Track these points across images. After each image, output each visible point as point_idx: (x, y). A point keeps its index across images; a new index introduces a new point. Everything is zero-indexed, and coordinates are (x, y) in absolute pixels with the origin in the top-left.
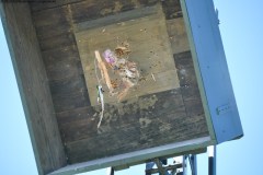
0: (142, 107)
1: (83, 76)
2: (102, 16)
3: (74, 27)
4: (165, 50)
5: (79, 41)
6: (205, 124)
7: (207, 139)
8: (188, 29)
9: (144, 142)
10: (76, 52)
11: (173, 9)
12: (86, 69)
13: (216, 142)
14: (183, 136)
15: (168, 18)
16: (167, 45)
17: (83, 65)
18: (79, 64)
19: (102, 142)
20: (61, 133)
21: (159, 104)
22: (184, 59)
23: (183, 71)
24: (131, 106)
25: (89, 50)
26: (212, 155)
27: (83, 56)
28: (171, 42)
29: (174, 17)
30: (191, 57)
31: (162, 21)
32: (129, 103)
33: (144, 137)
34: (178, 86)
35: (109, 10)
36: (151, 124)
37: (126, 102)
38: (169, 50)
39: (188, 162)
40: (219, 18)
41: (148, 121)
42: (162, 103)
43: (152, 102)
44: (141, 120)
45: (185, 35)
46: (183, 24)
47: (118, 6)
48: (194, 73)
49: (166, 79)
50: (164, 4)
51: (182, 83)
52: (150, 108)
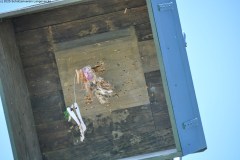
0: (114, 120)
1: (61, 92)
2: (80, 37)
3: (54, 47)
4: (136, 69)
5: (58, 60)
6: (172, 138)
7: (174, 151)
9: (116, 153)
10: (56, 70)
11: (144, 32)
12: (65, 85)
13: (181, 154)
14: (152, 148)
15: (140, 40)
16: (139, 64)
17: (62, 81)
18: (58, 80)
19: (78, 152)
20: (40, 143)
21: (130, 119)
22: (153, 77)
23: (153, 89)
24: (104, 120)
25: (67, 68)
27: (62, 73)
28: (143, 62)
29: (146, 39)
30: (160, 75)
31: (135, 43)
32: (103, 117)
33: (116, 148)
34: (148, 102)
35: (87, 32)
36: (123, 136)
37: (99, 116)
38: (141, 70)
41: (120, 134)
42: (133, 117)
43: (124, 116)
44: (114, 132)
45: (155, 56)
46: (153, 45)
47: (95, 28)
48: (162, 90)
49: (138, 96)
50: (137, 27)
51: (152, 100)
52: (122, 122)
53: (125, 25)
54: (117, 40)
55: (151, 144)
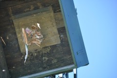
0: (44, 52)
1: (17, 39)
2: (25, 12)
3: (13, 17)
4: (54, 26)
5: (15, 23)
6: (72, 59)
7: (73, 66)
8: (63, 17)
9: (45, 68)
10: (14, 28)
11: (57, 8)
12: (19, 36)
13: (77, 67)
15: (54, 12)
16: (54, 24)
17: (17, 34)
18: (15, 34)
19: (26, 68)
20: (8, 65)
21: (51, 51)
22: (62, 30)
23: (62, 36)
24: (39, 52)
25: (20, 27)
26: (75, 73)
27: (17, 30)
28: (56, 23)
29: (57, 12)
30: (65, 29)
31: (52, 14)
32: (38, 50)
33: (45, 66)
34: (59, 42)
35: (28, 9)
36: (48, 60)
37: (36, 50)
38: (55, 27)
39: (65, 76)
40: (77, 12)
41: (47, 59)
42: (53, 50)
43: (48, 50)
44: (44, 58)
45: (62, 20)
46: (61, 15)
47: (32, 7)
48: (67, 37)
49: (54, 39)
50: (53, 6)
51: (62, 41)
52: (48, 52)
53: (47, 5)
54: (44, 13)
55: (62, 63)
